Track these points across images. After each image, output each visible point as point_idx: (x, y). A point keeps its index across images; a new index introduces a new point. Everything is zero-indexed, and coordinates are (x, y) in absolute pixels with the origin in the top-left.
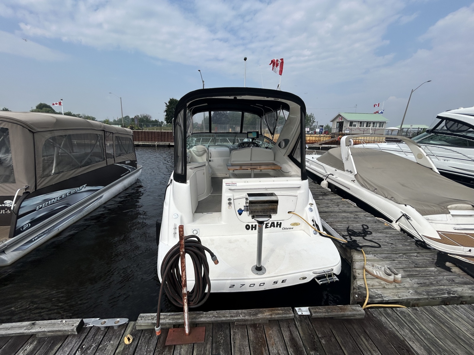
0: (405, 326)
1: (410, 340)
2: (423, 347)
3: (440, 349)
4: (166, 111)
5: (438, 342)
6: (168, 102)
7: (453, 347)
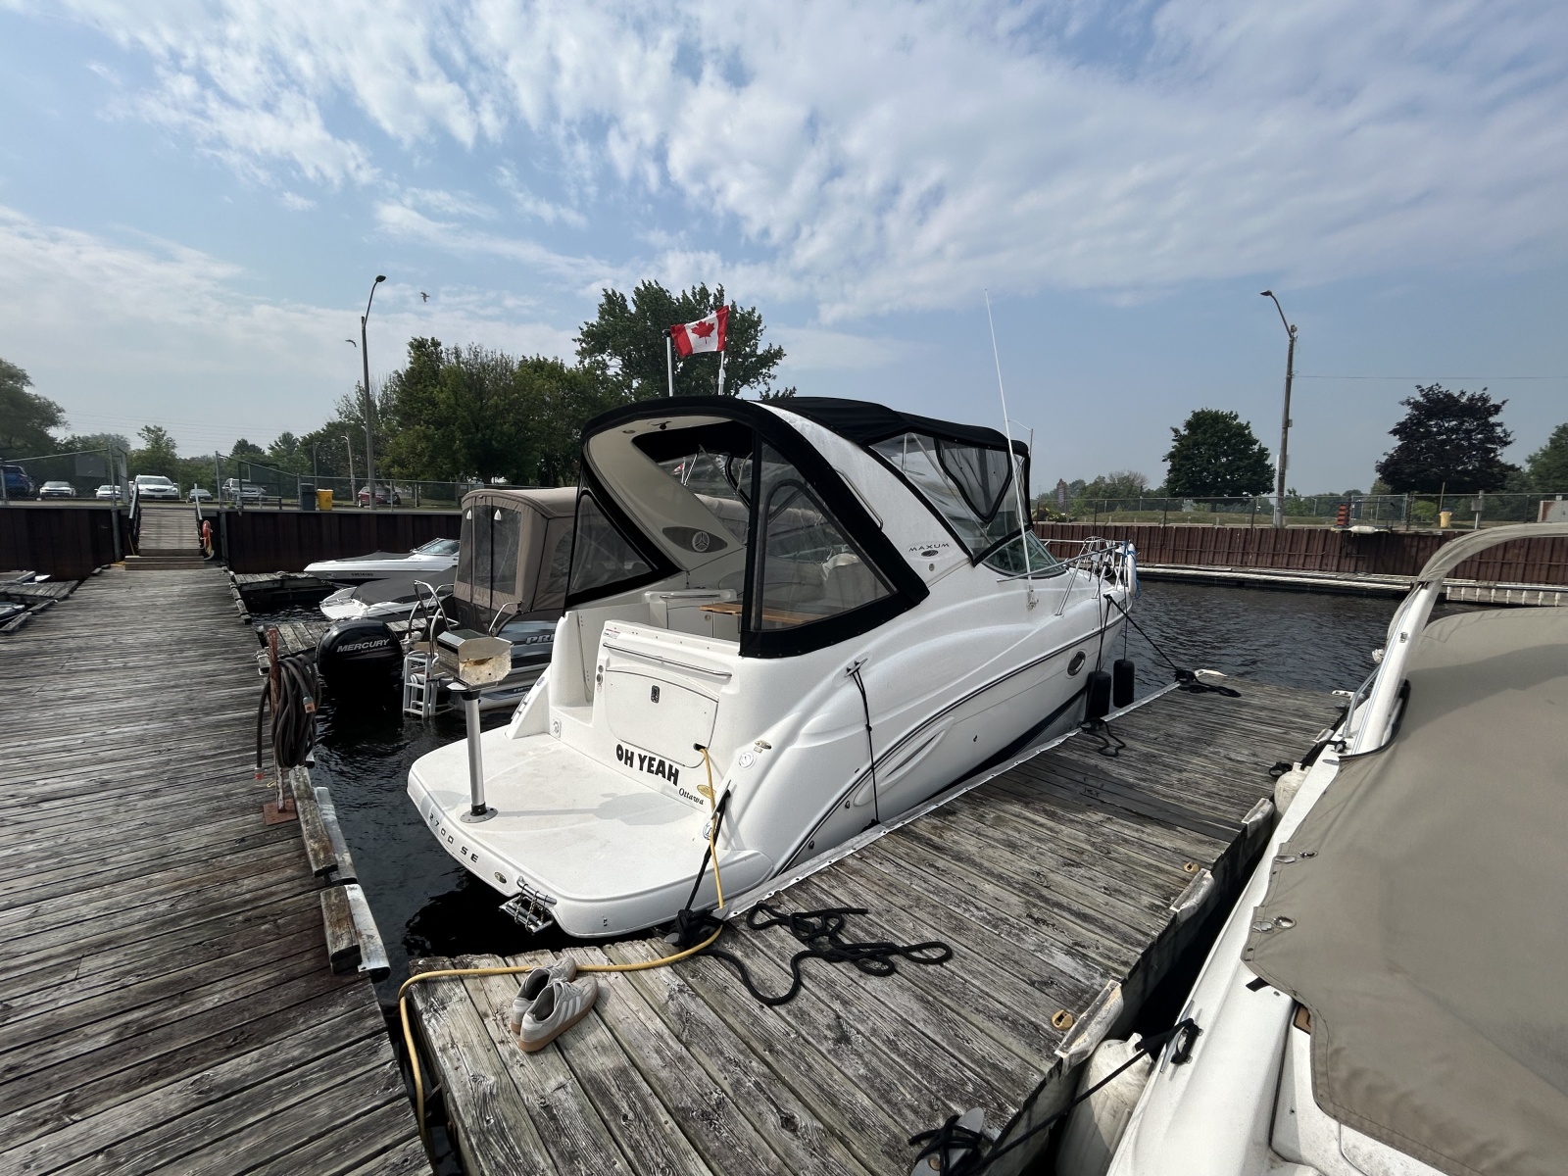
0: (315, 1051)
1: (262, 1055)
2: (239, 1079)
3: (230, 1115)
4: (1171, 456)
5: (254, 1114)
6: (1184, 423)
7: (237, 1147)
